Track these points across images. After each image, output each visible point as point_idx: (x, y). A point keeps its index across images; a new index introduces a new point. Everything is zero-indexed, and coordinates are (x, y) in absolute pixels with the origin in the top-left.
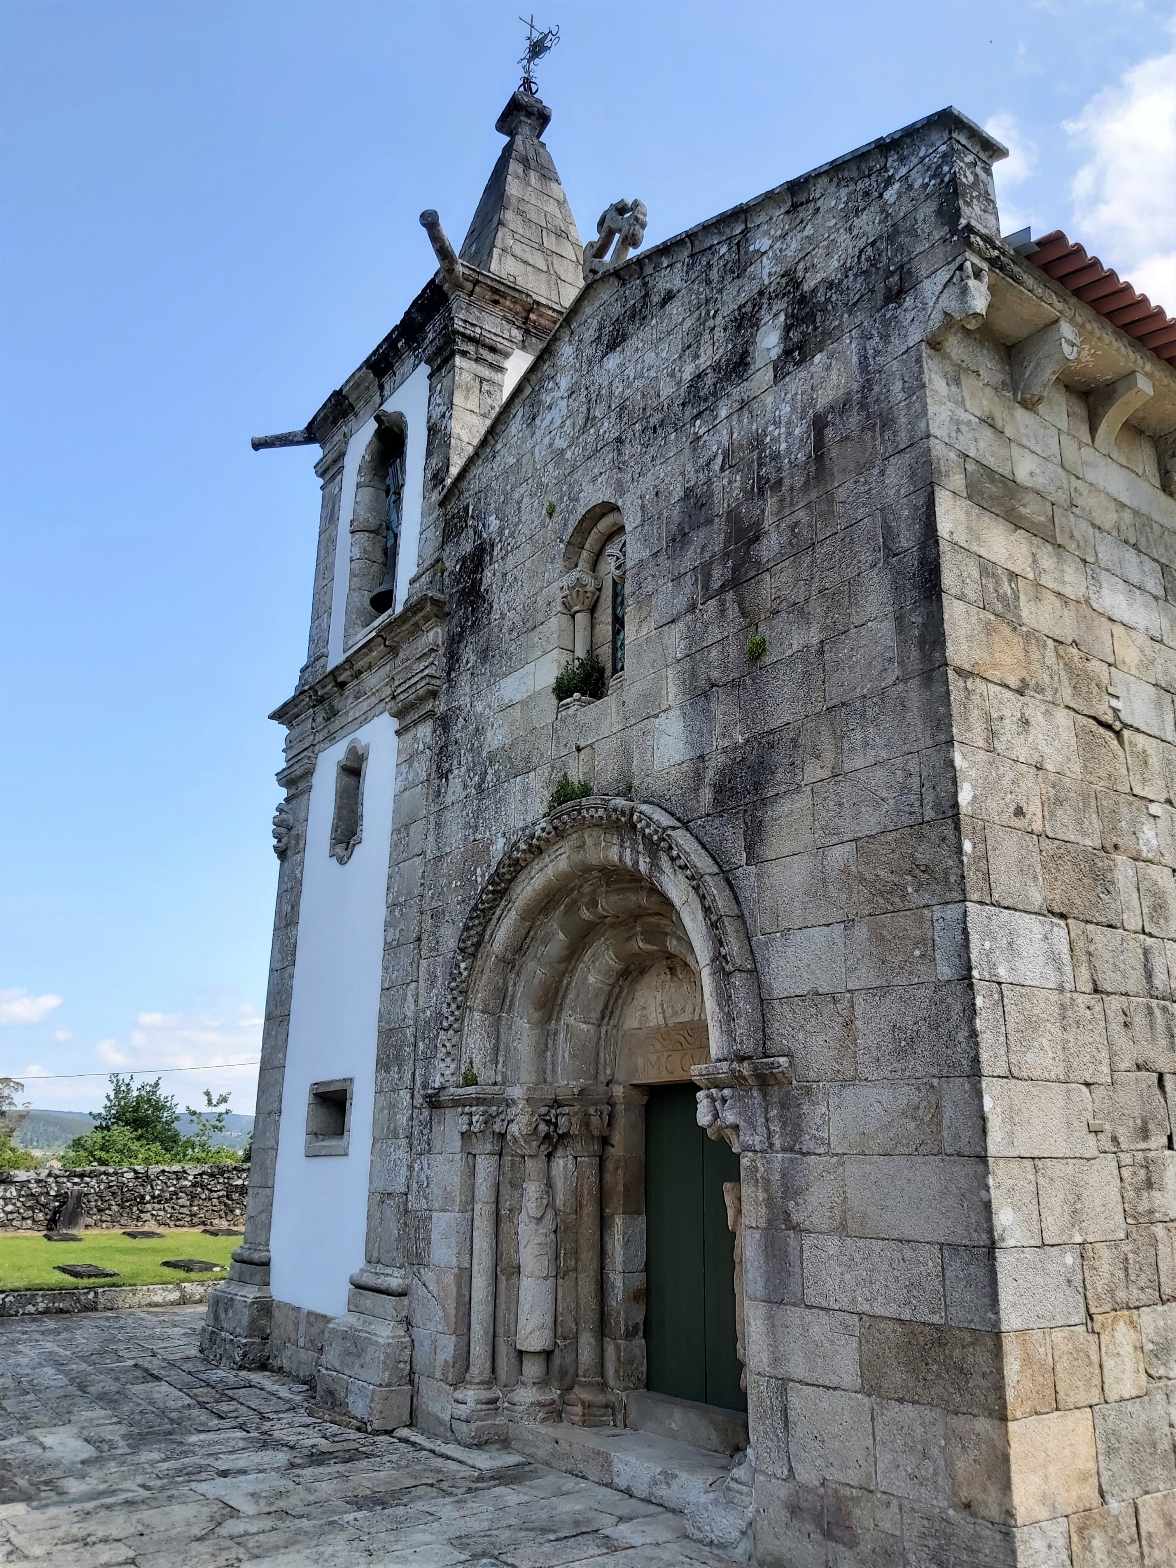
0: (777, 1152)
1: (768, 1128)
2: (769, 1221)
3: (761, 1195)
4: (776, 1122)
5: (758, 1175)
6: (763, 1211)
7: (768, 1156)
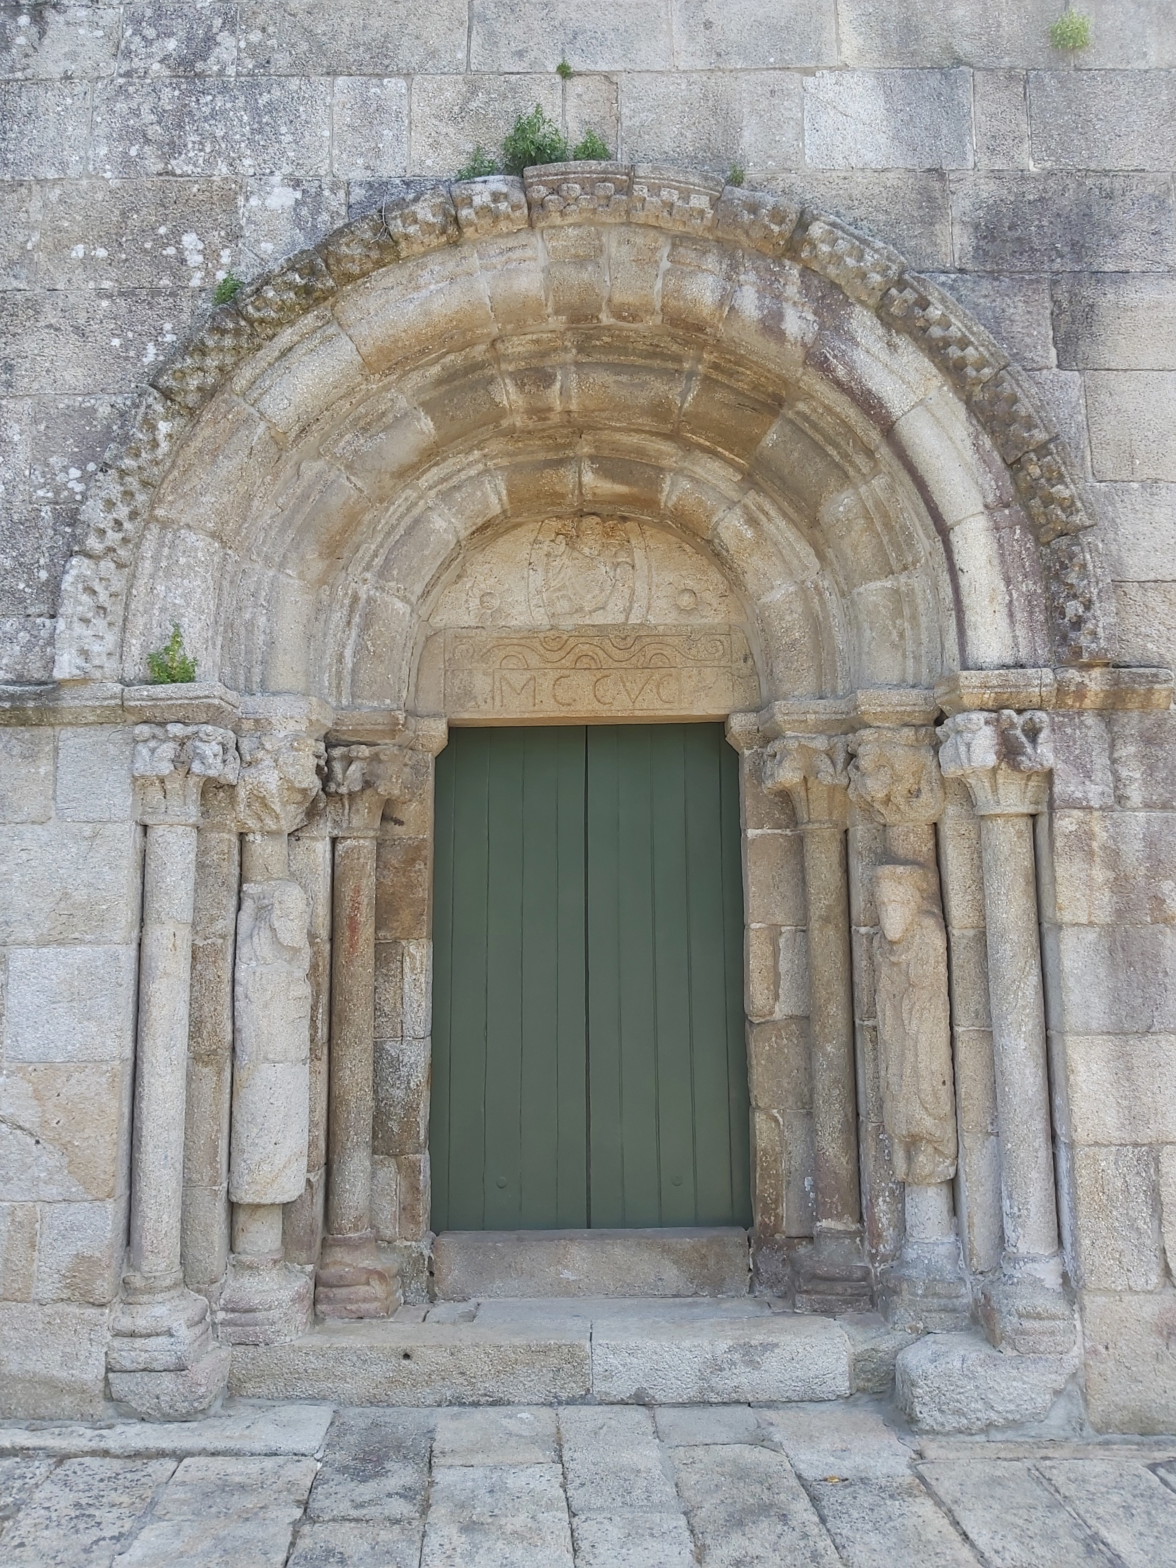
0: (1134, 810)
1: (1115, 773)
2: (1120, 914)
3: (1100, 874)
4: (1134, 764)
5: (1095, 845)
6: (1105, 897)
7: (1115, 815)
